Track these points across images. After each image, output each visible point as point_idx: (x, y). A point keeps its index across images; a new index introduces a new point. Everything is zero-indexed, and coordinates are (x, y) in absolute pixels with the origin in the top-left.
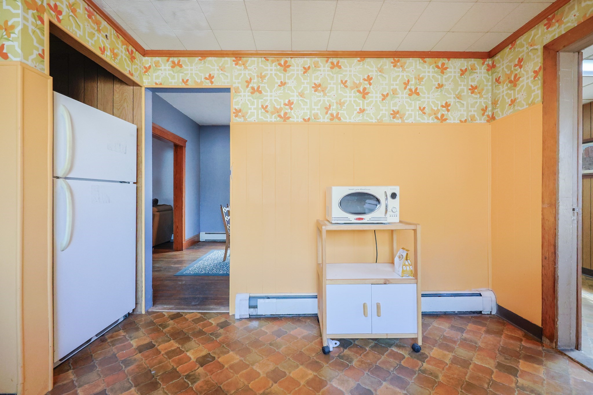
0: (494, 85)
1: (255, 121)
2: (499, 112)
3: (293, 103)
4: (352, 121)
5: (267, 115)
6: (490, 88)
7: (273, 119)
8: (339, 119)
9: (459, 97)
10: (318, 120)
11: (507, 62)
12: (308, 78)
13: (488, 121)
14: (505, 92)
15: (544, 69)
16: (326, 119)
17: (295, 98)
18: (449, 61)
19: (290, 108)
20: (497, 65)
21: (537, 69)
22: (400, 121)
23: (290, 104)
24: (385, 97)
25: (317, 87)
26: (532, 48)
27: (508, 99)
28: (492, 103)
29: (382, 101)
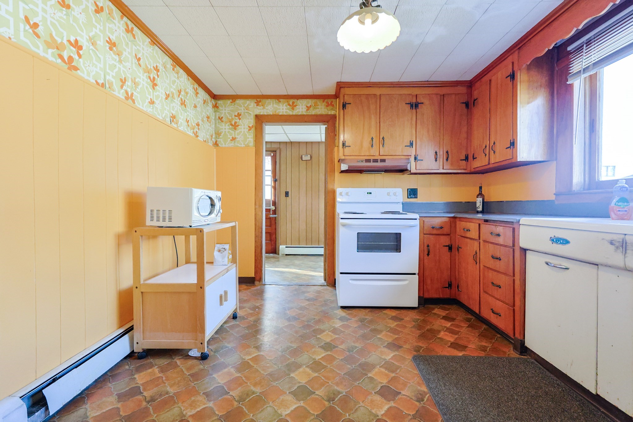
0: (217, 121)
1: (10, 38)
2: (222, 142)
3: (82, 49)
4: (145, 109)
5: (36, 40)
6: (214, 121)
7: (50, 55)
8: (133, 101)
9: (203, 121)
10: (113, 92)
11: (229, 110)
12: (102, 24)
13: (213, 145)
14: (227, 130)
15: (256, 129)
16: (121, 94)
17: (83, 42)
18: (199, 87)
19: (77, 53)
20: (220, 108)
21: (251, 126)
22: (175, 126)
23: (77, 46)
24: (167, 96)
25: (112, 45)
26: (247, 111)
27: (230, 135)
28: (215, 133)
29: (165, 100)
